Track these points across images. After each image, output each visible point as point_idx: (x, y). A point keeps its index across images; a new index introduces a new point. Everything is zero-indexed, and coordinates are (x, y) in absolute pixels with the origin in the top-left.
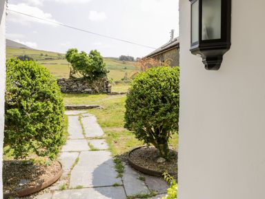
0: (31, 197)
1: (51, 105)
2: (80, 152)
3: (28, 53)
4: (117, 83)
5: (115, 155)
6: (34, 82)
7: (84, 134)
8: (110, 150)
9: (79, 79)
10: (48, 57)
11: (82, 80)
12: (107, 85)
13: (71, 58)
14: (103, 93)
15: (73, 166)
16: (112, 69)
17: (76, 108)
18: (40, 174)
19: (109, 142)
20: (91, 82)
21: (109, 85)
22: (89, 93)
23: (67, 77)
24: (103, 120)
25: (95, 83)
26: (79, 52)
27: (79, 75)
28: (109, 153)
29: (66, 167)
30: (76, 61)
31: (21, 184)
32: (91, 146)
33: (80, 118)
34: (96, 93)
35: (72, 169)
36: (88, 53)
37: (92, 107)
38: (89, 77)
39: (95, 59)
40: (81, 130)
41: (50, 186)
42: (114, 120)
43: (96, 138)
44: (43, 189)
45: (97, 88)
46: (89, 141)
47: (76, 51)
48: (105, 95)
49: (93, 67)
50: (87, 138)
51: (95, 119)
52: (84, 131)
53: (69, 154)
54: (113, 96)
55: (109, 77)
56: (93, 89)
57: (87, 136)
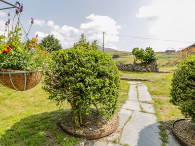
0: (94, 141)
1: (108, 81)
2: (133, 111)
3: (117, 53)
4: (163, 66)
5: (160, 121)
6: (96, 65)
7: (138, 97)
8: (156, 114)
9: (139, 64)
10: (126, 54)
11: (141, 65)
12: (156, 67)
13: (135, 53)
14: (153, 72)
15: (127, 122)
16: (160, 58)
17: (136, 80)
18: (103, 124)
19: (155, 108)
20: (146, 65)
21: (158, 67)
22: (144, 71)
23: (133, 63)
24: (152, 89)
25: (148, 66)
26: (140, 49)
27: (139, 62)
28: (155, 118)
29: (122, 122)
30: (138, 54)
31: (91, 129)
32: (141, 108)
33: (137, 86)
34: (149, 71)
35: (125, 124)
36: (145, 49)
37: (145, 80)
38: (145, 63)
39: (149, 52)
40: (137, 94)
41: (107, 136)
42: (160, 90)
43: (146, 102)
44: (103, 137)
45: (149, 69)
46: (141, 103)
47: (138, 49)
48: (155, 73)
49: (147, 57)
50: (140, 101)
51: (147, 88)
52: (138, 95)
53: (126, 110)
54: (160, 74)
55: (158, 62)
56: (147, 69)
57: (140, 99)
